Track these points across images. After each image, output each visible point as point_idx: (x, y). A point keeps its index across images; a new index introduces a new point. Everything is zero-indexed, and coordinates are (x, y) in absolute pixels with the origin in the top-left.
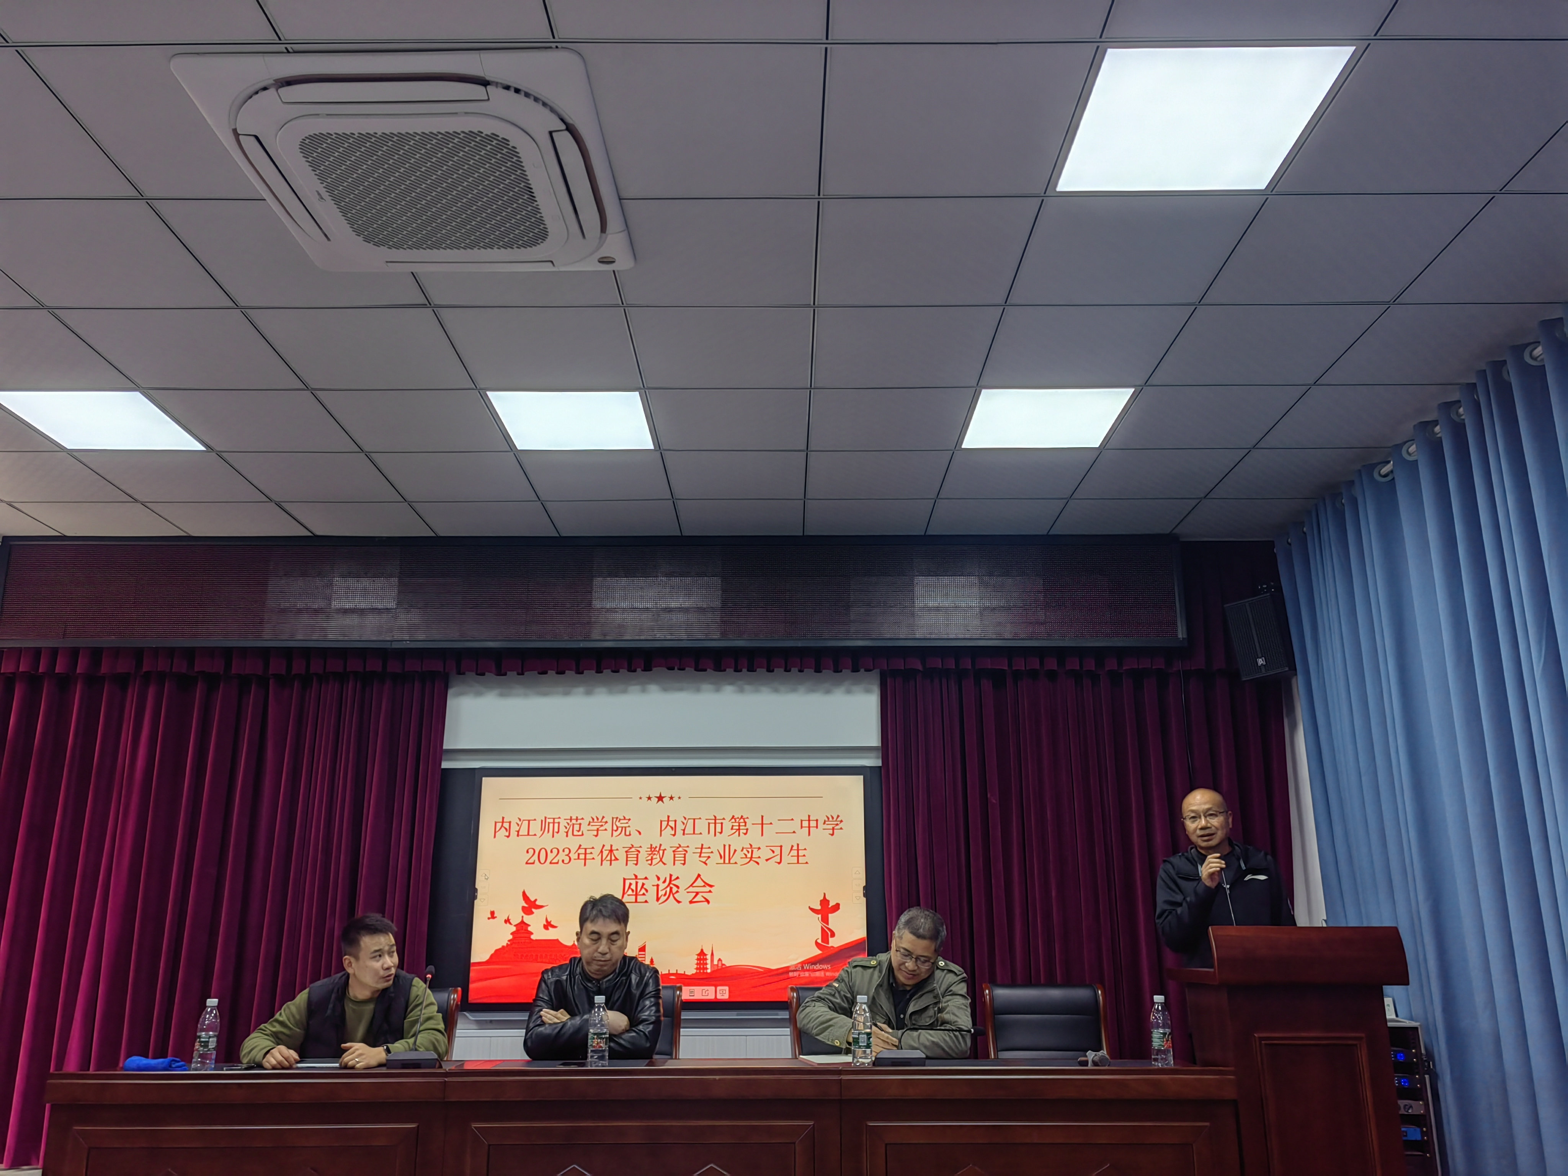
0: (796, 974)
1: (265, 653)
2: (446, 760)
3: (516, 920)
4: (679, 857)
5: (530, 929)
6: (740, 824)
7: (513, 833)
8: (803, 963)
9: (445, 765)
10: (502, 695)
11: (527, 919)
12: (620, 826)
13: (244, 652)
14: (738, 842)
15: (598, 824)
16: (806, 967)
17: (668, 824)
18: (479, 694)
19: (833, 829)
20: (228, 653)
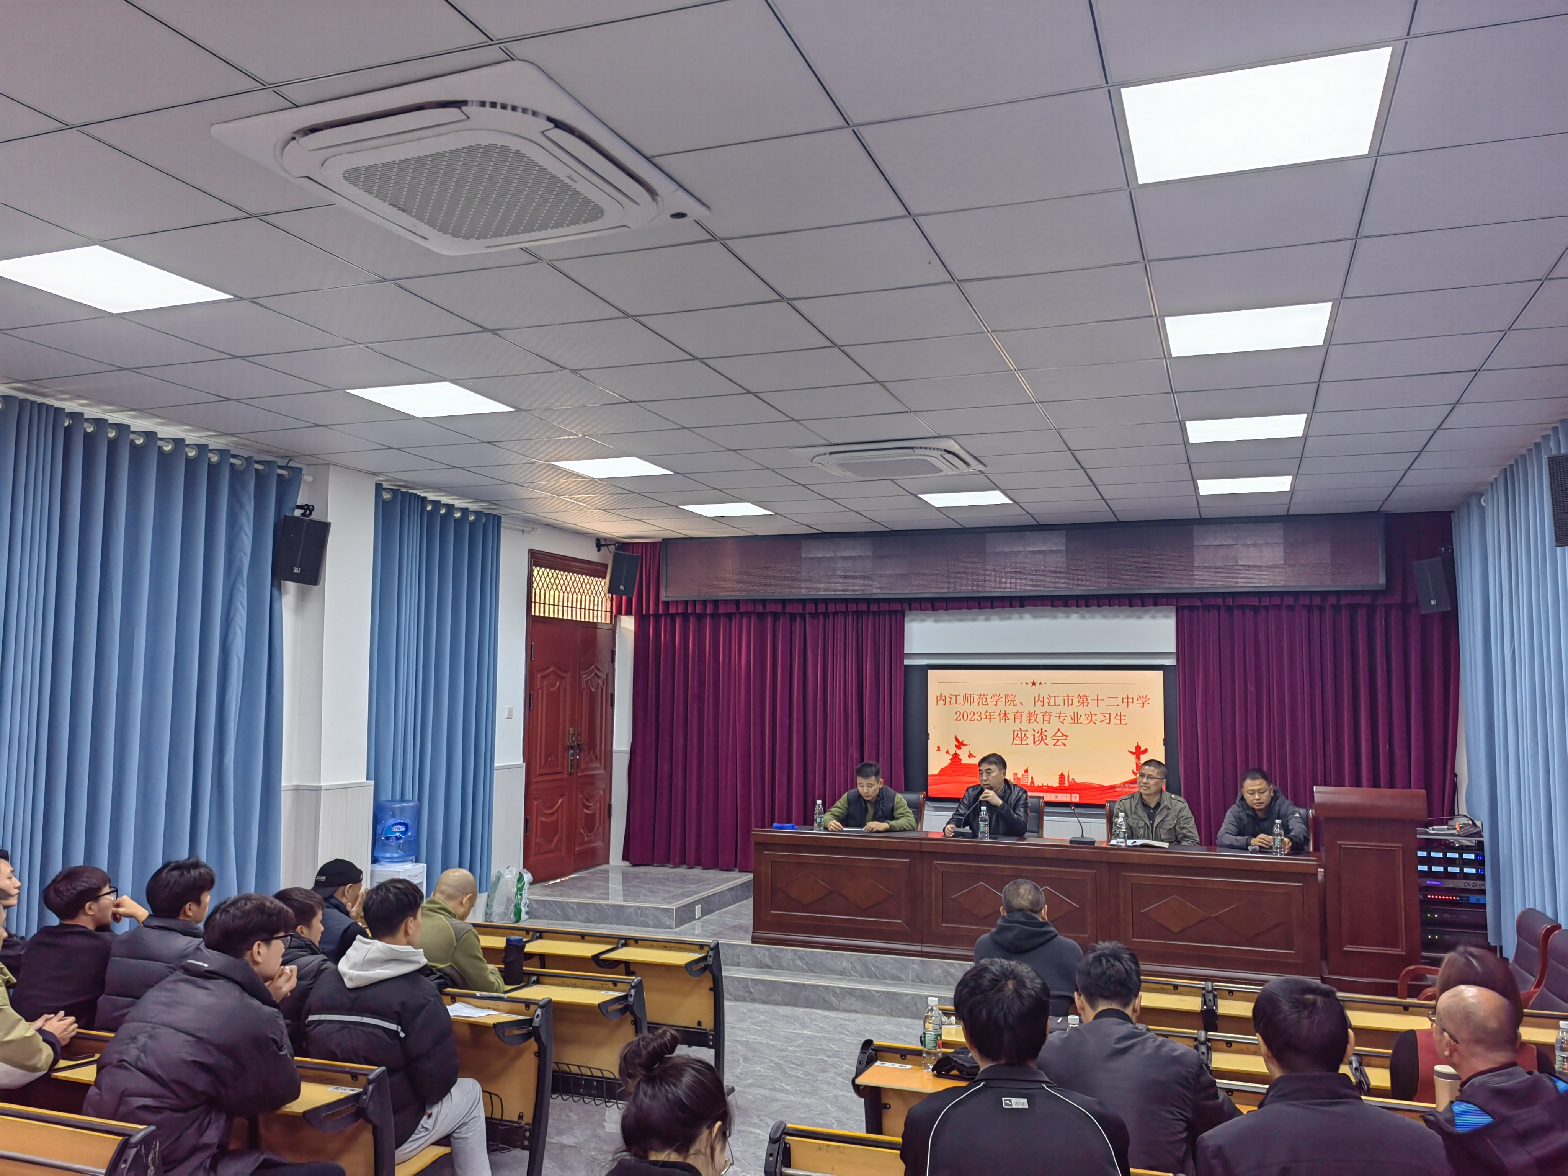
0: (1120, 789)
1: (803, 601)
2: (907, 658)
3: (952, 752)
4: (1047, 718)
5: (960, 757)
6: (1083, 700)
7: (948, 703)
8: (1124, 783)
9: (907, 662)
10: (936, 621)
11: (958, 752)
12: (1011, 699)
13: (792, 601)
14: (1082, 710)
15: (996, 698)
16: (1126, 785)
17: (1039, 700)
18: (923, 621)
19: (1143, 704)
20: (783, 602)
